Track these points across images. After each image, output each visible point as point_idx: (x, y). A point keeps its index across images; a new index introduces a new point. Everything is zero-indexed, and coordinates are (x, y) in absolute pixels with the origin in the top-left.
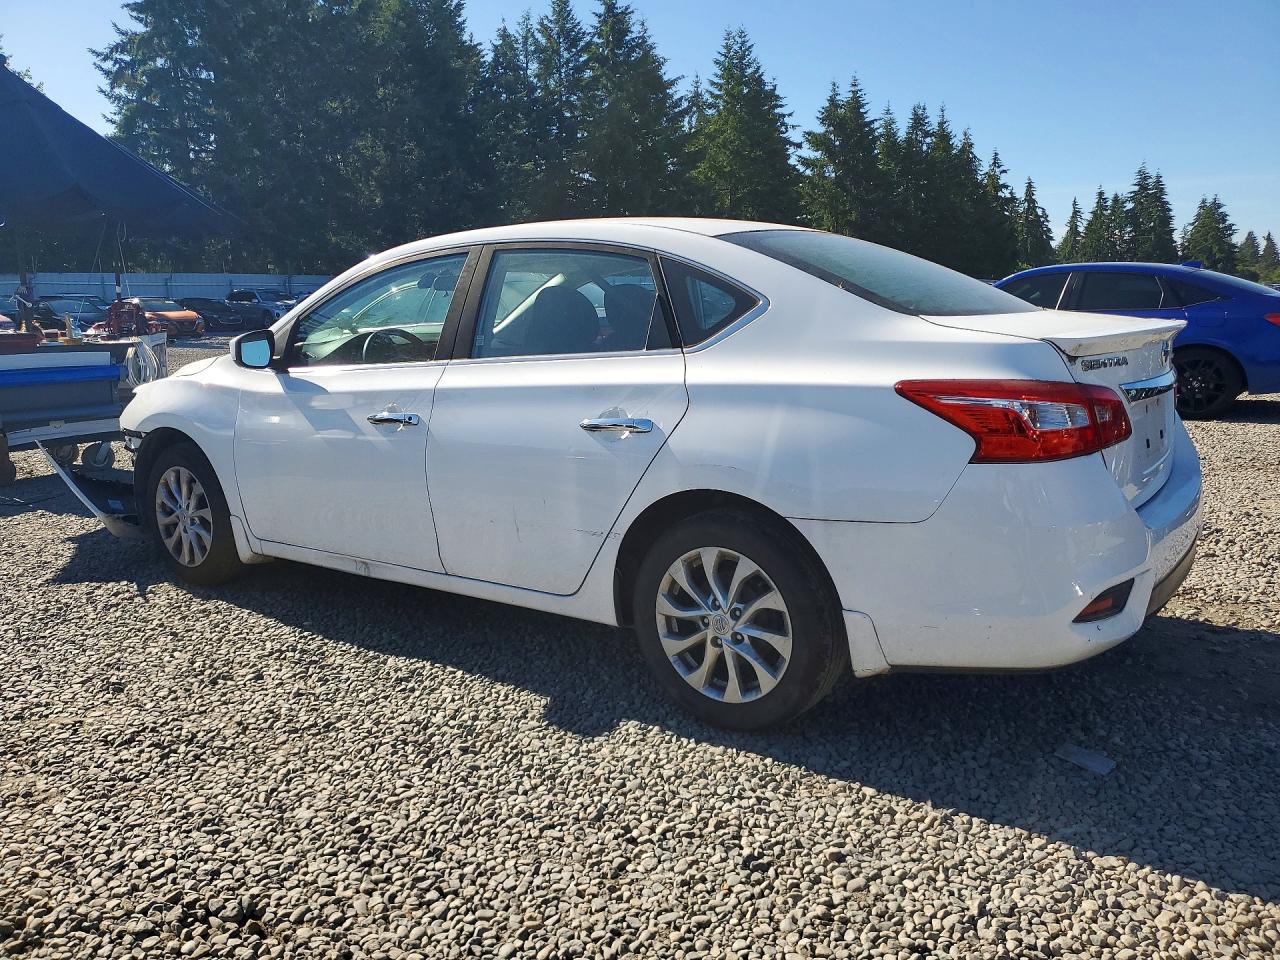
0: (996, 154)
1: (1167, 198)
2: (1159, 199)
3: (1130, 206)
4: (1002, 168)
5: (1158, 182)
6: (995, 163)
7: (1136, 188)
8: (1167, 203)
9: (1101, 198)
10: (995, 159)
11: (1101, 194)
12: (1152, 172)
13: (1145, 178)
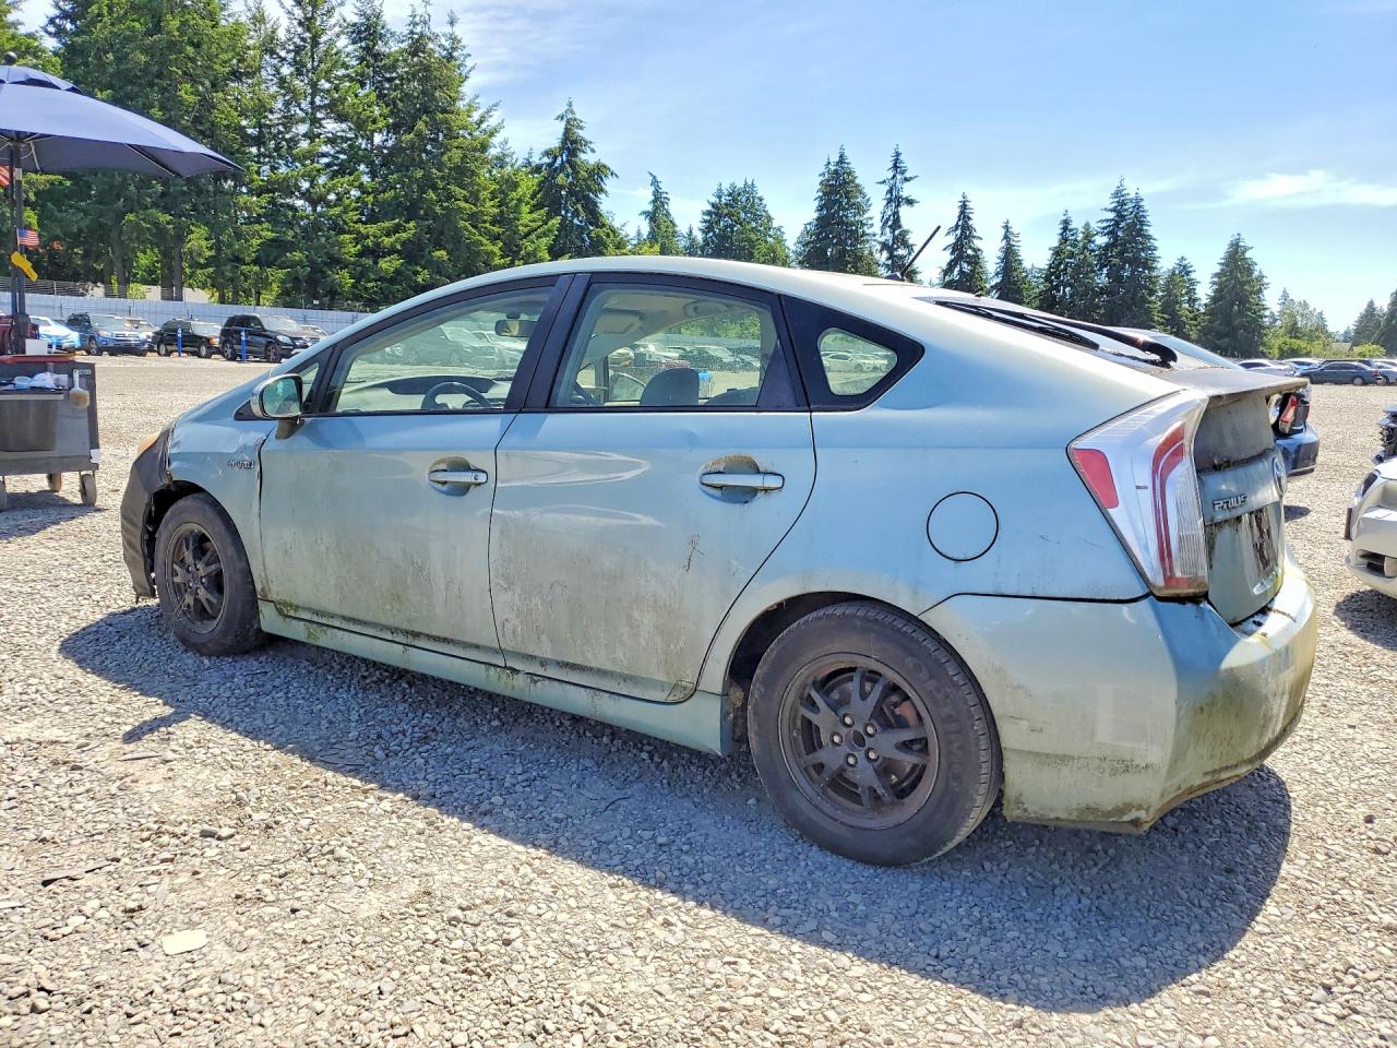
0: (898, 154)
1: (1151, 231)
2: (1140, 233)
3: (1101, 240)
4: (907, 175)
5: (1138, 207)
6: (895, 167)
7: (1112, 215)
8: (1149, 237)
9: (1065, 229)
10: (896, 161)
11: (1066, 224)
12: (1131, 191)
13: (1122, 204)
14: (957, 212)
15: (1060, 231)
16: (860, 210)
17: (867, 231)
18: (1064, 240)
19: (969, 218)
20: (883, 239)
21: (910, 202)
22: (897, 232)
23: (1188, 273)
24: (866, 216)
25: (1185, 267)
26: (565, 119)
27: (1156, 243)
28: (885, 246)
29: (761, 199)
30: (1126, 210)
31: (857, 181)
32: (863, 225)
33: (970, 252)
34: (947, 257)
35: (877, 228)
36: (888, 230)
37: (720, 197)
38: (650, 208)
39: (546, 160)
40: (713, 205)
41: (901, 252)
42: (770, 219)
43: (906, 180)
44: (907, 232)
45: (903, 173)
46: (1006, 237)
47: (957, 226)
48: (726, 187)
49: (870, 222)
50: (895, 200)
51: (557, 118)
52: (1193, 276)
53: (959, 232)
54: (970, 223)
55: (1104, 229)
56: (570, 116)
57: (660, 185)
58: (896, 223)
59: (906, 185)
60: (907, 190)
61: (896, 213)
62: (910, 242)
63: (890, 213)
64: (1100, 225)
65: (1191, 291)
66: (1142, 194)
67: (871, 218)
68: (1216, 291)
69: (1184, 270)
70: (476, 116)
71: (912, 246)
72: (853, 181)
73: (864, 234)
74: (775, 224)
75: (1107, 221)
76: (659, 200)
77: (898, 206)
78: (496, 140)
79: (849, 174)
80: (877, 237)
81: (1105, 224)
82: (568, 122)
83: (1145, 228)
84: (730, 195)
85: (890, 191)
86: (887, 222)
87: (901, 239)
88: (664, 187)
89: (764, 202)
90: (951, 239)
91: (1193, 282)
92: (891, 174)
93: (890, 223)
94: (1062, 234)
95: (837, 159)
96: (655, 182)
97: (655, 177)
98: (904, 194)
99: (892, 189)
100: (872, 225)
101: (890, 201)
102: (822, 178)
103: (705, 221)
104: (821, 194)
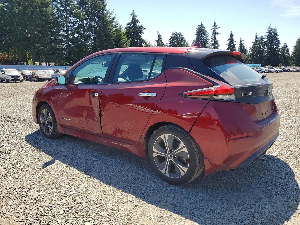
14: (230, 35)
15: (255, 38)
16: (206, 36)
17: (208, 41)
18: (256, 41)
19: (232, 37)
20: (212, 43)
21: (218, 34)
22: (215, 41)
23: (287, 47)
24: (208, 38)
25: (286, 45)
26: (132, 15)
27: (280, 40)
28: (212, 44)
29: (183, 36)
30: (272, 32)
31: (205, 30)
32: (207, 40)
33: (233, 45)
34: (227, 46)
35: (210, 41)
36: (213, 40)
37: (173, 35)
38: (157, 39)
39: (128, 26)
40: (172, 37)
41: (217, 45)
42: (185, 40)
43: (217, 28)
44: (218, 41)
45: (216, 27)
46: (241, 41)
47: (230, 39)
48: (174, 33)
49: (209, 39)
50: (215, 33)
51: (130, 15)
52: (288, 47)
53: (230, 40)
54: (233, 38)
55: (266, 37)
56: (133, 14)
57: (159, 34)
58: (215, 39)
59: (217, 30)
60: (217, 31)
61: (215, 37)
62: (219, 43)
63: (213, 36)
64: (265, 36)
65: (287, 52)
66: (276, 28)
67: (209, 38)
68: (294, 51)
69: (285, 46)
70: (109, 14)
71: (219, 44)
72: (204, 30)
73: (207, 42)
74: (186, 41)
75: (267, 35)
76: (159, 37)
77: (215, 35)
78: (114, 21)
79: (203, 28)
80: (211, 43)
81: (267, 36)
82: (133, 15)
83: (277, 36)
84: (175, 35)
85: (213, 31)
86: (213, 39)
87: (216, 43)
88: (160, 34)
89: (184, 36)
90: (228, 42)
91: (288, 49)
92: (213, 27)
93: (214, 39)
94: (255, 39)
95: (200, 25)
96: (158, 33)
97: (158, 32)
98: (217, 32)
99: (214, 31)
100: (209, 40)
101: (213, 34)
102: (197, 29)
103: (170, 41)
104: (197, 33)
